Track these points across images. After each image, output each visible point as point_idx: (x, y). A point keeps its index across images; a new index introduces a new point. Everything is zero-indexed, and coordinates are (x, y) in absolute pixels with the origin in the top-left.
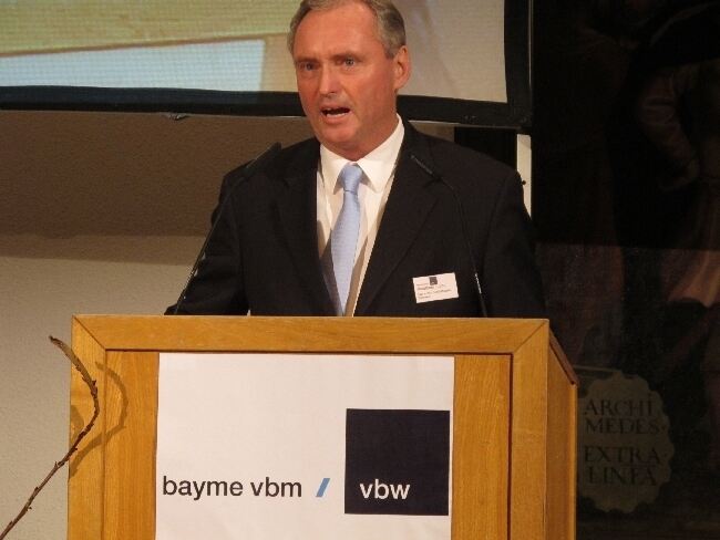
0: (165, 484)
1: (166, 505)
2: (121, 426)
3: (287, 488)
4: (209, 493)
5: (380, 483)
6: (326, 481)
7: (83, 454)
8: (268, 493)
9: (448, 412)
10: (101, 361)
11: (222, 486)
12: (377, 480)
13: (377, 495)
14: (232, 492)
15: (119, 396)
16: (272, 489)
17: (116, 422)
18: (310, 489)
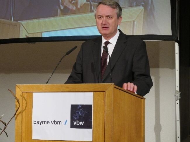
0: (34, 122)
1: (35, 127)
2: (26, 109)
3: (59, 122)
4: (43, 124)
5: (78, 121)
6: (66, 121)
7: (18, 115)
8: (55, 124)
9: (92, 105)
10: (22, 95)
11: (45, 122)
12: (77, 121)
14: (47, 124)
15: (25, 102)
16: (56, 123)
17: (25, 108)
18: (63, 123)
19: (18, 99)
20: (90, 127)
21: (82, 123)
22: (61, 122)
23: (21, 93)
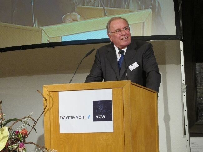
0: (61, 117)
1: (61, 122)
2: (53, 106)
3: (83, 117)
4: (69, 119)
6: (90, 115)
7: (46, 112)
8: (79, 118)
9: (112, 100)
11: (71, 117)
12: (99, 115)
13: (99, 118)
14: (73, 118)
15: (52, 100)
16: (80, 117)
17: (52, 106)
18: (87, 117)
19: (46, 98)
20: (111, 120)
21: (103, 117)
22: (85, 116)
23: (48, 93)
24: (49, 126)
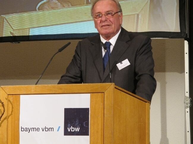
0: (22, 128)
1: (22, 134)
2: (12, 114)
3: (50, 129)
4: (32, 131)
6: (59, 127)
7: (3, 121)
8: (46, 131)
9: (89, 108)
10: (7, 98)
11: (35, 129)
14: (37, 131)
15: (11, 107)
16: (47, 129)
17: (10, 113)
18: (56, 129)
19: (3, 103)
20: (87, 134)
21: (78, 129)
22: (53, 128)
23: (6, 96)
24: (6, 139)
